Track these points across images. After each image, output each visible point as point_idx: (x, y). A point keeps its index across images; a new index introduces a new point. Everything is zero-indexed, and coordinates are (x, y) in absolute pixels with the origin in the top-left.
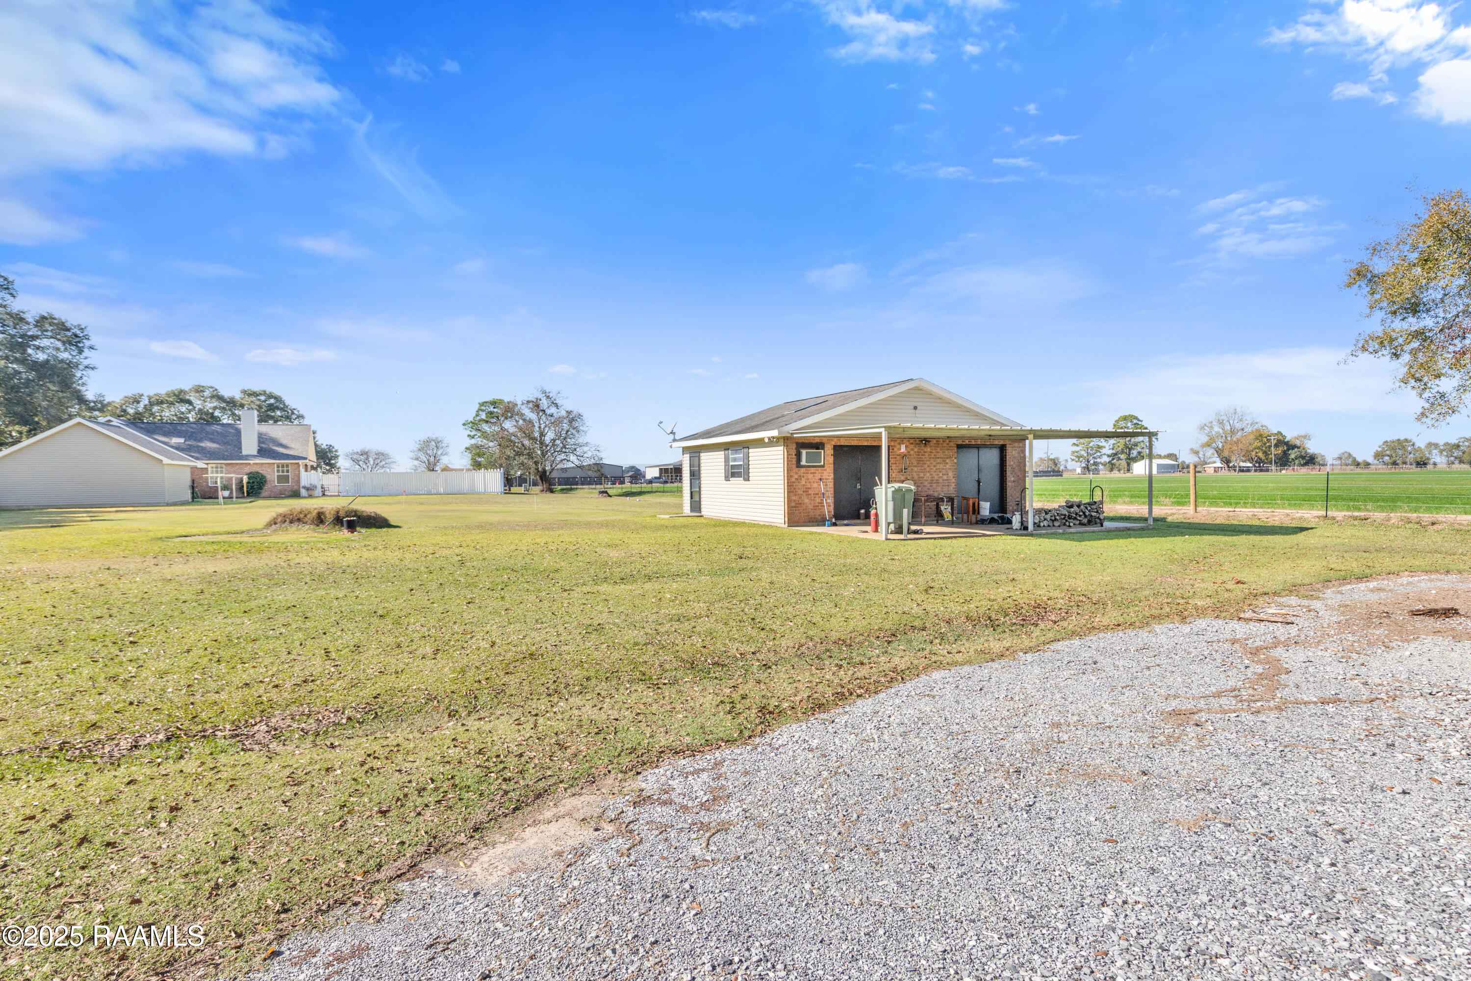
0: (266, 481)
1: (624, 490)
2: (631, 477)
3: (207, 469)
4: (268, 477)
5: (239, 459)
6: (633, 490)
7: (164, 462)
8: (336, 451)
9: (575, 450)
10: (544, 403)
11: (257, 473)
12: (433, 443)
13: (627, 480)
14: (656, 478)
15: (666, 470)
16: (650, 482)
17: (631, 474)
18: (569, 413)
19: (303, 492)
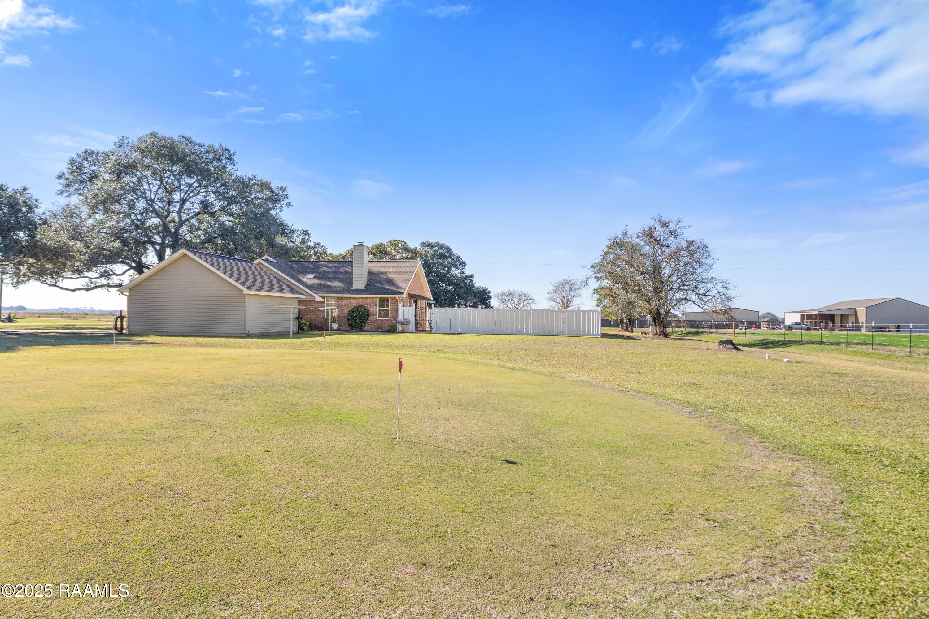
0: (368, 315)
1: (761, 337)
2: (768, 322)
3: (323, 302)
4: (371, 311)
5: (349, 293)
6: (774, 338)
7: (244, 292)
8: (489, 292)
9: (696, 287)
10: (659, 233)
11: (362, 306)
12: (567, 286)
13: (763, 325)
14: (797, 324)
15: (809, 316)
16: (790, 328)
17: (767, 319)
18: (690, 243)
19: (399, 328)
